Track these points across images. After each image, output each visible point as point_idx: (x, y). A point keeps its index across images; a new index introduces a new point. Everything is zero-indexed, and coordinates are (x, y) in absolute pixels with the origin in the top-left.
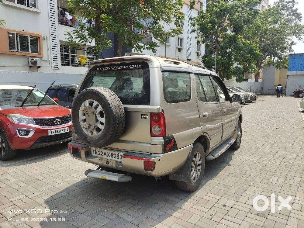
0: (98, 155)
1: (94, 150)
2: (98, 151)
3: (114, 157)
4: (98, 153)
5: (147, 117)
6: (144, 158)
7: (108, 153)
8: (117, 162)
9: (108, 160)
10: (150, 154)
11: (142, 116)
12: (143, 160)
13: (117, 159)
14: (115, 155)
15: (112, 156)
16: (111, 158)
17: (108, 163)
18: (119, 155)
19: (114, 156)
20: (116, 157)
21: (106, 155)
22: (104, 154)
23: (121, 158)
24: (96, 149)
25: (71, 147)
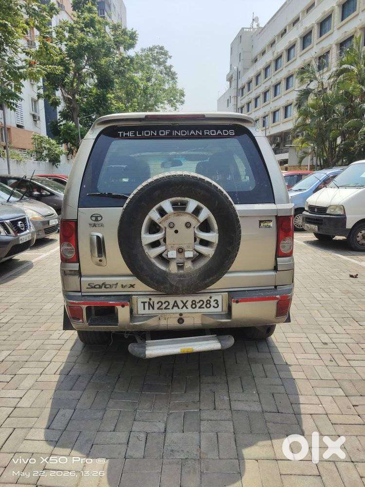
0: (156, 311)
1: (144, 303)
2: (156, 303)
3: (197, 308)
4: (156, 306)
5: (271, 224)
6: (278, 296)
7: (185, 302)
8: (204, 315)
9: (181, 314)
10: (273, 287)
11: (260, 225)
12: (275, 298)
13: (205, 310)
14: (201, 303)
15: (194, 306)
16: (190, 310)
17: (181, 320)
18: (212, 300)
19: (198, 305)
20: (204, 306)
21: (177, 306)
22: (174, 306)
23: (216, 306)
24: (150, 299)
25: (84, 307)
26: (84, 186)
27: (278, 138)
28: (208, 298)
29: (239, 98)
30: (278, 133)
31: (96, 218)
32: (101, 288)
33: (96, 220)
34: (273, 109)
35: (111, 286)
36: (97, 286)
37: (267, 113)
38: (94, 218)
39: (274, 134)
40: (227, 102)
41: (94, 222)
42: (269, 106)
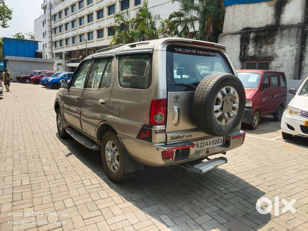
0: (199, 149)
2: (199, 144)
4: (199, 146)
7: (210, 142)
9: (208, 149)
12: (243, 135)
13: (217, 145)
14: (216, 141)
15: (213, 143)
16: (212, 146)
17: (207, 152)
18: (220, 139)
19: (215, 143)
20: (217, 143)
21: (207, 145)
22: (206, 144)
23: (221, 142)
24: (197, 142)
25: (175, 150)
26: (168, 79)
27: (84, 52)
28: (218, 139)
29: (53, 22)
30: (84, 49)
31: (177, 97)
32: (177, 139)
33: (177, 99)
34: (80, 33)
35: (181, 137)
36: (175, 138)
37: (75, 35)
38: (175, 98)
39: (81, 49)
40: (42, 23)
41: (176, 100)
42: (76, 30)
